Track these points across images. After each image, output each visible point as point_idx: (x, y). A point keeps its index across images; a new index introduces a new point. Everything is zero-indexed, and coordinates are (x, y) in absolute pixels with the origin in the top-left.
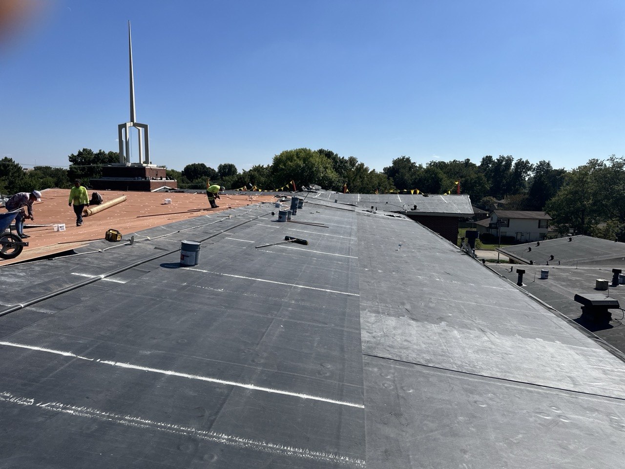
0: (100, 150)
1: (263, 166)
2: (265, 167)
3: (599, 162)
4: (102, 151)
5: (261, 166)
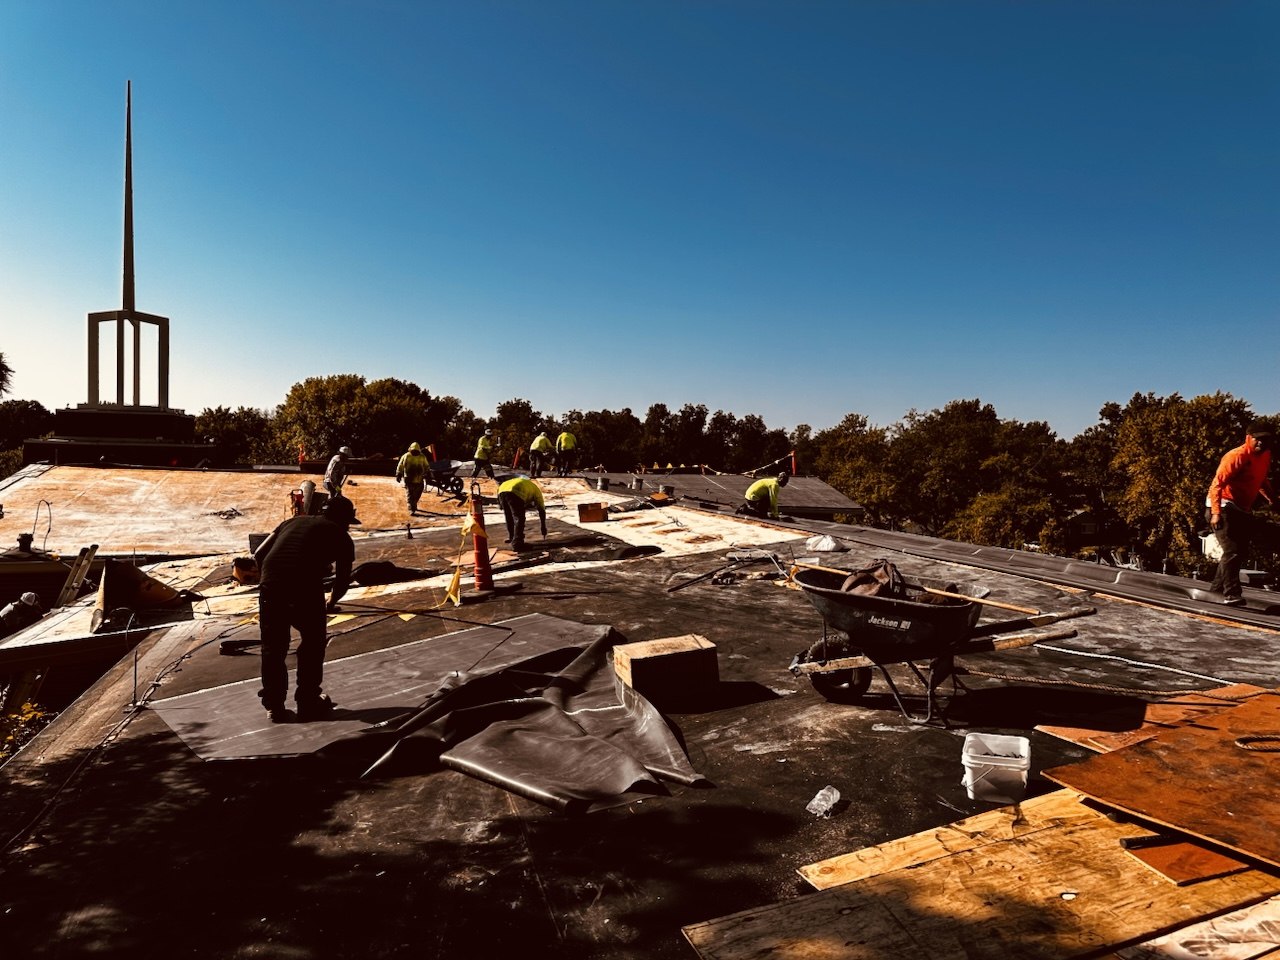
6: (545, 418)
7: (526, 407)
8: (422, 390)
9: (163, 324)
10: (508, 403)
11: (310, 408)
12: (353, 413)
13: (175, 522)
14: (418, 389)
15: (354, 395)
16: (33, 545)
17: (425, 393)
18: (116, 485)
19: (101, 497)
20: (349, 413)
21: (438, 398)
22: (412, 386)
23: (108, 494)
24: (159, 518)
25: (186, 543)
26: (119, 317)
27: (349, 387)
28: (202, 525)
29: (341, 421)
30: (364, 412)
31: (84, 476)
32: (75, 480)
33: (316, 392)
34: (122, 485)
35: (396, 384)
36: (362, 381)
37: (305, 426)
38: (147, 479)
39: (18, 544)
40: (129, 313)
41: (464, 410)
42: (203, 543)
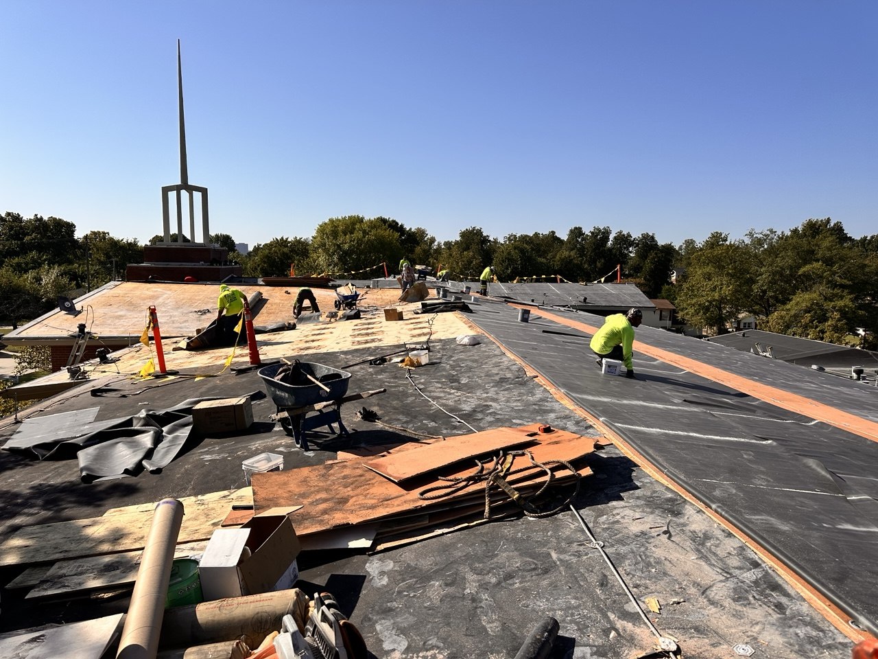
0: (36, 215)
1: (287, 239)
2: (289, 240)
3: (723, 236)
4: (39, 216)
5: (285, 239)
6: (492, 240)
7: (479, 232)
8: (400, 224)
9: (204, 192)
10: (467, 230)
11: (328, 238)
12: (354, 241)
13: (171, 317)
14: (397, 224)
15: (355, 229)
16: (86, 330)
17: (402, 226)
18: (152, 293)
19: (139, 301)
20: (351, 241)
21: (411, 229)
22: (394, 221)
23: (144, 299)
24: (164, 314)
25: (170, 329)
26: (178, 189)
27: (354, 223)
28: (186, 318)
29: (346, 247)
30: (360, 242)
31: (137, 288)
32: (131, 290)
33: (332, 227)
34: (155, 294)
35: (384, 221)
36: (362, 219)
37: (326, 251)
38: (170, 290)
39: (78, 329)
40: (184, 185)
41: (429, 236)
42: (179, 329)
